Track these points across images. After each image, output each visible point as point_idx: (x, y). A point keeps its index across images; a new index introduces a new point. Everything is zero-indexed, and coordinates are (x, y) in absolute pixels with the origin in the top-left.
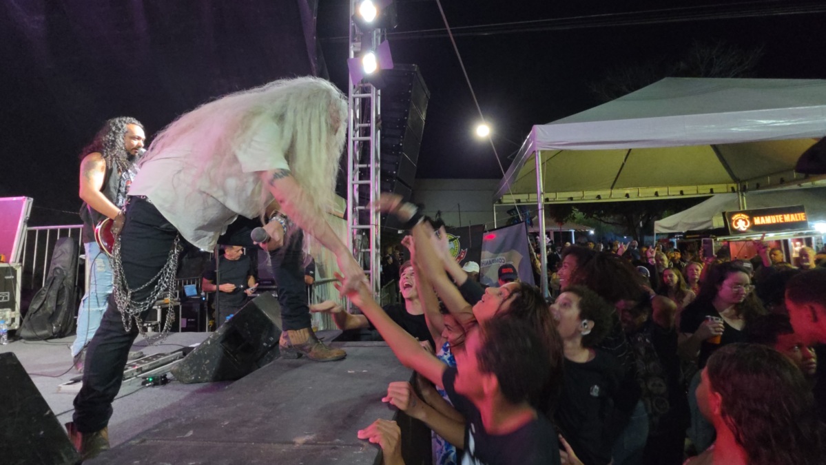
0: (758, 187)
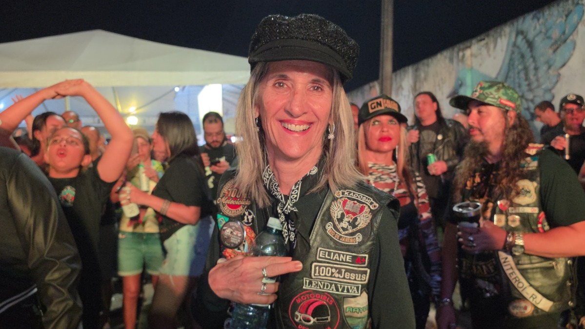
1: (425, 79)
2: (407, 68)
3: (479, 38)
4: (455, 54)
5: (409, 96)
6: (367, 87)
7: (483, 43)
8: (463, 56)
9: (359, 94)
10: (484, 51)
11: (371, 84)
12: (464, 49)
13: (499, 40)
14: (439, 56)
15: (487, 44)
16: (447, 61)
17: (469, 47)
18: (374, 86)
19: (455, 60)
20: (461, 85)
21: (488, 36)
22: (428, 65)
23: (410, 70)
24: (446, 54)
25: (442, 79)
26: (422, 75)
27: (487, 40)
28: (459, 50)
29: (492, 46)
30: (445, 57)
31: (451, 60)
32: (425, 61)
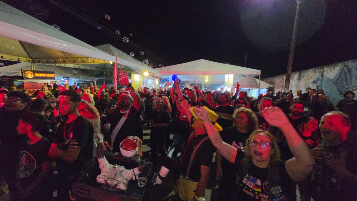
0: (39, 62)
1: (304, 76)
2: (296, 72)
3: (328, 66)
4: (317, 70)
5: (296, 81)
6: (280, 76)
7: (329, 67)
8: (320, 71)
9: (277, 78)
10: (330, 70)
11: (282, 75)
12: (320, 69)
13: (336, 67)
14: (310, 70)
15: (331, 68)
16: (313, 72)
17: (323, 68)
18: (283, 76)
19: (317, 72)
20: (318, 80)
21: (332, 65)
22: (305, 72)
23: (298, 73)
24: (313, 69)
25: (310, 77)
26: (303, 75)
27: (331, 67)
28: (319, 69)
29: (333, 69)
30: (313, 71)
31: (315, 72)
32: (304, 71)
